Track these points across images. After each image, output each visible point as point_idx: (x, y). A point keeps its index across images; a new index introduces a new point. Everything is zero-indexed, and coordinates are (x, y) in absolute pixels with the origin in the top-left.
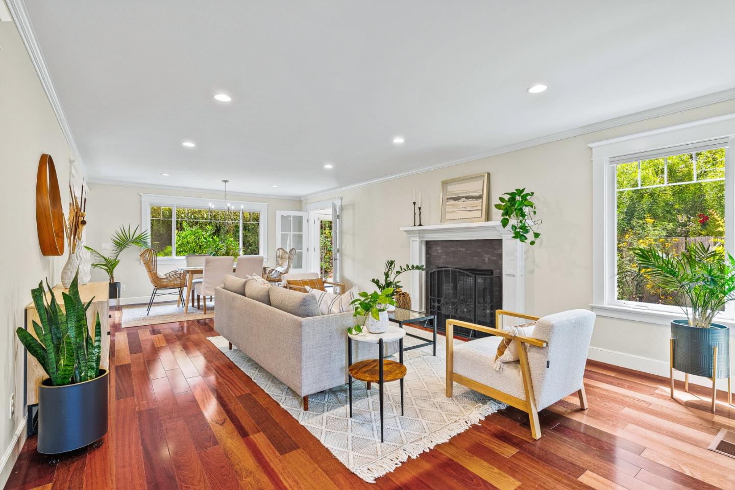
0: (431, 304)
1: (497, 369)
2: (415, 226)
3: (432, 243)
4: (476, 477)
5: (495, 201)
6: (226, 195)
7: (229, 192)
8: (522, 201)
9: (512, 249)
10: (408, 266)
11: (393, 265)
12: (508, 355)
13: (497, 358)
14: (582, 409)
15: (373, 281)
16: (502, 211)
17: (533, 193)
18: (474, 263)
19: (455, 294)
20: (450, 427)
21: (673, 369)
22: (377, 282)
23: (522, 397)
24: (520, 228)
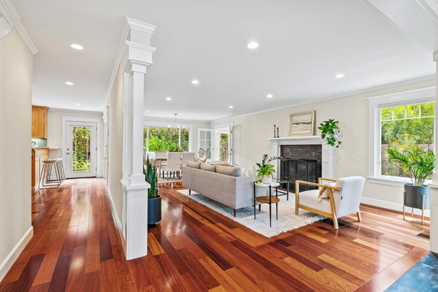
0: (284, 177)
1: (319, 201)
2: (275, 137)
3: (284, 146)
4: (310, 238)
5: (318, 125)
6: (176, 121)
7: (177, 119)
8: (332, 126)
9: (327, 150)
10: (274, 157)
11: (267, 157)
12: (324, 195)
13: (319, 196)
14: (359, 221)
15: (257, 164)
16: (322, 131)
17: (338, 122)
18: (307, 156)
19: (297, 173)
20: (299, 224)
21: (405, 206)
22: (259, 165)
23: (330, 212)
24: (331, 139)
